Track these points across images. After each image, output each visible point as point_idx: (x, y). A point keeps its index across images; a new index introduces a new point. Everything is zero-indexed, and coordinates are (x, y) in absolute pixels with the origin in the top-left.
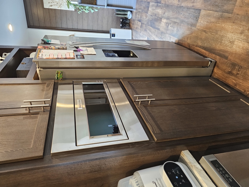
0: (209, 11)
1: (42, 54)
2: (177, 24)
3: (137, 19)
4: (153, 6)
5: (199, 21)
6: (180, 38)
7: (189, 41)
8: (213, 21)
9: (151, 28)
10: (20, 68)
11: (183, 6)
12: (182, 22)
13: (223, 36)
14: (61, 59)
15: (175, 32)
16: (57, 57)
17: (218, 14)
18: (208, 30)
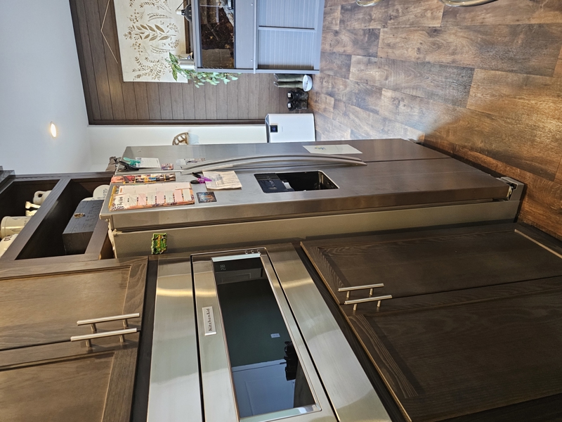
0: (493, 72)
1: (121, 198)
2: (418, 99)
3: (324, 90)
4: (359, 62)
5: (471, 93)
6: (429, 131)
7: (451, 138)
8: (507, 93)
9: (358, 109)
10: (72, 227)
11: (429, 63)
12: (431, 95)
13: (535, 128)
14: (162, 206)
15: (417, 118)
16: (154, 203)
17: (516, 78)
18: (496, 114)
